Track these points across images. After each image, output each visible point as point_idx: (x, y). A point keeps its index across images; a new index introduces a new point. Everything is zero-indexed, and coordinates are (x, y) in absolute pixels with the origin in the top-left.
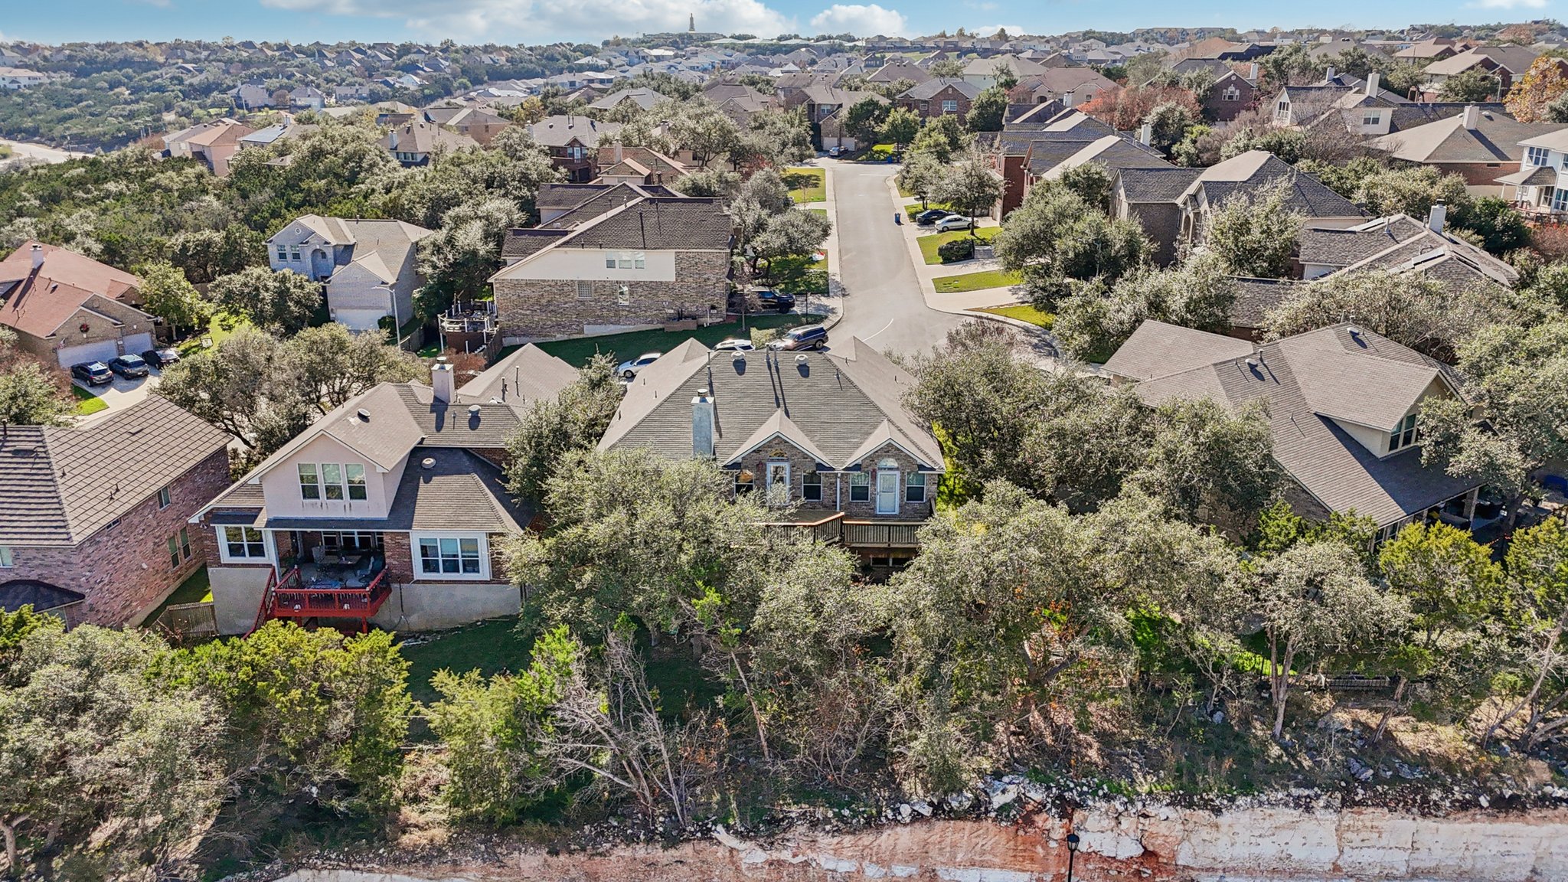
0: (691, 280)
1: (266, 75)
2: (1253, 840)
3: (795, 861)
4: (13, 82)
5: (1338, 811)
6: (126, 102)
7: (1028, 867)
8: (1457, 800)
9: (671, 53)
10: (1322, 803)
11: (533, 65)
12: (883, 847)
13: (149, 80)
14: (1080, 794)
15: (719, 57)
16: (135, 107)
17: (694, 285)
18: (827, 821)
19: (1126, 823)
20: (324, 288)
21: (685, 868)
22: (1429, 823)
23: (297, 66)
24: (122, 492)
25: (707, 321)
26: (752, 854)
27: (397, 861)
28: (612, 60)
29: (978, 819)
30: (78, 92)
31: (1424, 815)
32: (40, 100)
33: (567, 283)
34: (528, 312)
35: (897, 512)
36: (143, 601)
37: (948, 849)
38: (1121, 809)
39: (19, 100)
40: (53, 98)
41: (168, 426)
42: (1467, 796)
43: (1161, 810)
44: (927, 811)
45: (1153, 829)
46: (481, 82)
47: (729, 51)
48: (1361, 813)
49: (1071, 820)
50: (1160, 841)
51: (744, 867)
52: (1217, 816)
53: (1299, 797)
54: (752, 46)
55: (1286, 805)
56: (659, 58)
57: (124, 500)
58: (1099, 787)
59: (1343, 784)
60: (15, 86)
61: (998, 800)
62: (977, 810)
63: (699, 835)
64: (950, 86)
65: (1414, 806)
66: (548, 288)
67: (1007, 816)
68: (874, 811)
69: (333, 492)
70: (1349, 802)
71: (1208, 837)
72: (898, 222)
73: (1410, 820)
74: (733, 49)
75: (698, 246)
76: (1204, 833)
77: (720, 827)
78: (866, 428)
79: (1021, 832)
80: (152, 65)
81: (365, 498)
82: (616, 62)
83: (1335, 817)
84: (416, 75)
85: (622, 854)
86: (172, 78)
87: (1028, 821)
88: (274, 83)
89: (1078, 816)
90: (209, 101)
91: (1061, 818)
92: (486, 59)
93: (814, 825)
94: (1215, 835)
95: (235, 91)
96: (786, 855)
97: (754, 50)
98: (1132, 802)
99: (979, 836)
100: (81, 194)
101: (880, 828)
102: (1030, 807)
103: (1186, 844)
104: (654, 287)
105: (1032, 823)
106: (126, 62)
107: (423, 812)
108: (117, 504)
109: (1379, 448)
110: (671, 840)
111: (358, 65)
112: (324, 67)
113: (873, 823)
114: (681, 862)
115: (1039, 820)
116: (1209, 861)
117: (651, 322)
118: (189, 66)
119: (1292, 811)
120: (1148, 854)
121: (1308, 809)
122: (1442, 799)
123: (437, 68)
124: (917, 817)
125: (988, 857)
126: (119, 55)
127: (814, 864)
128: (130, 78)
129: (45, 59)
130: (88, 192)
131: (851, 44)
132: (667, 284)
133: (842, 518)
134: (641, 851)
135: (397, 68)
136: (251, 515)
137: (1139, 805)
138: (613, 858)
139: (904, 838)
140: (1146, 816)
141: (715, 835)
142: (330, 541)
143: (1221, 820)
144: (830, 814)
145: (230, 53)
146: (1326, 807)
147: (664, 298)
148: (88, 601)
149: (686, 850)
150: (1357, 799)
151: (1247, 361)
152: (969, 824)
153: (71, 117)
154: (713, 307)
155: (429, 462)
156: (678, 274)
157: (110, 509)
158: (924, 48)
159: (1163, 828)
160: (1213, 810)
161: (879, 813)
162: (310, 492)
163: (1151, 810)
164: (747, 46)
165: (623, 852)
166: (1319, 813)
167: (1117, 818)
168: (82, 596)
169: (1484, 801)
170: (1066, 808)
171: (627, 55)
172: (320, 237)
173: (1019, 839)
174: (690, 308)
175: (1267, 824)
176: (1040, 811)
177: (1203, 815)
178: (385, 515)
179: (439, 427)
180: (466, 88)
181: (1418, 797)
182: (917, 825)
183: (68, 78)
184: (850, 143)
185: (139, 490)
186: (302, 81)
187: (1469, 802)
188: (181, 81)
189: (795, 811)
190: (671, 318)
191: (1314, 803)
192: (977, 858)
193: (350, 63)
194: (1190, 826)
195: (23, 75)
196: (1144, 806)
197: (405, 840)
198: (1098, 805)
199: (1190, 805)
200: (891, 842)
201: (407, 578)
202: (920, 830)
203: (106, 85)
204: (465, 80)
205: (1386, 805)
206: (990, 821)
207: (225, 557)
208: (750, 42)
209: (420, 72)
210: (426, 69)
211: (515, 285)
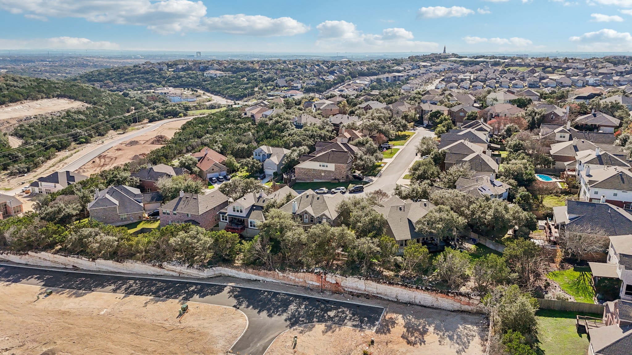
1: (286, 76)
2: (352, 283)
3: (287, 276)
4: (215, 75)
5: (365, 280)
6: (245, 84)
7: (319, 282)
8: (383, 282)
9: (430, 64)
10: (362, 278)
11: (375, 71)
12: (299, 276)
13: (253, 76)
14: (328, 272)
15: (447, 66)
16: (247, 86)
17: (339, 172)
19: (334, 277)
20: (263, 164)
21: (271, 275)
22: (378, 285)
23: (297, 72)
24: (208, 207)
25: (340, 181)
26: (281, 274)
27: (233, 267)
28: (406, 67)
30: (233, 79)
32: (222, 81)
33: (310, 169)
34: (302, 175)
36: (209, 226)
37: (308, 277)
39: (216, 81)
40: (226, 81)
41: (218, 196)
43: (338, 276)
44: (305, 271)
46: (356, 77)
47: (452, 64)
48: (368, 281)
49: (325, 276)
50: (338, 281)
51: (279, 276)
53: (359, 277)
54: (463, 61)
56: (424, 66)
58: (331, 271)
59: (367, 276)
60: (216, 76)
61: (316, 271)
62: (312, 272)
63: (274, 270)
64: (462, 108)
65: (376, 281)
66: (306, 170)
67: (317, 274)
69: (238, 211)
70: (367, 279)
73: (375, 284)
74: (455, 62)
75: (340, 163)
76: (345, 281)
77: (277, 269)
78: (323, 211)
79: (318, 277)
80: (255, 70)
81: (242, 213)
82: (407, 68)
84: (333, 75)
86: (259, 76)
87: (320, 275)
88: (288, 78)
89: (327, 275)
90: (268, 84)
92: (359, 68)
93: (290, 271)
95: (276, 81)
96: (285, 275)
97: (463, 63)
101: (298, 272)
102: (320, 273)
103: (342, 282)
104: (330, 172)
106: (248, 69)
110: (270, 270)
111: (316, 71)
112: (305, 72)
113: (297, 272)
116: (346, 286)
117: (329, 180)
118: (265, 71)
119: (358, 279)
120: (337, 283)
121: (360, 279)
122: (381, 281)
123: (341, 72)
124: (304, 272)
125: (313, 280)
126: (246, 67)
127: (289, 277)
128: (248, 75)
129: (225, 67)
131: (504, 61)
132: (333, 171)
134: (266, 271)
135: (329, 72)
136: (225, 213)
137: (336, 275)
139: (301, 275)
140: (336, 277)
142: (238, 220)
143: (347, 279)
144: (292, 270)
145: (278, 66)
147: (332, 174)
148: (200, 224)
149: (272, 272)
151: (400, 206)
152: (311, 274)
153: (229, 88)
154: (343, 178)
155: (254, 208)
156: (335, 169)
157: (206, 210)
158: (529, 65)
159: (338, 279)
161: (299, 270)
164: (461, 61)
165: (263, 271)
166: (362, 280)
167: (332, 276)
169: (387, 282)
170: (325, 274)
171: (412, 65)
172: (265, 151)
174: (338, 177)
175: (354, 281)
176: (322, 274)
177: (345, 278)
178: (245, 216)
179: (258, 202)
180: (350, 79)
181: (378, 280)
183: (230, 74)
185: (211, 207)
186: (297, 78)
187: (385, 282)
188: (262, 76)
189: (288, 269)
190: (333, 179)
194: (342, 279)
195: (218, 73)
197: (235, 265)
198: (330, 274)
199: (343, 276)
201: (247, 227)
202: (304, 274)
203: (241, 77)
204: (350, 77)
205: (371, 280)
206: (314, 274)
207: (221, 220)
208: (463, 59)
209: (335, 74)
210: (338, 73)
211: (299, 169)
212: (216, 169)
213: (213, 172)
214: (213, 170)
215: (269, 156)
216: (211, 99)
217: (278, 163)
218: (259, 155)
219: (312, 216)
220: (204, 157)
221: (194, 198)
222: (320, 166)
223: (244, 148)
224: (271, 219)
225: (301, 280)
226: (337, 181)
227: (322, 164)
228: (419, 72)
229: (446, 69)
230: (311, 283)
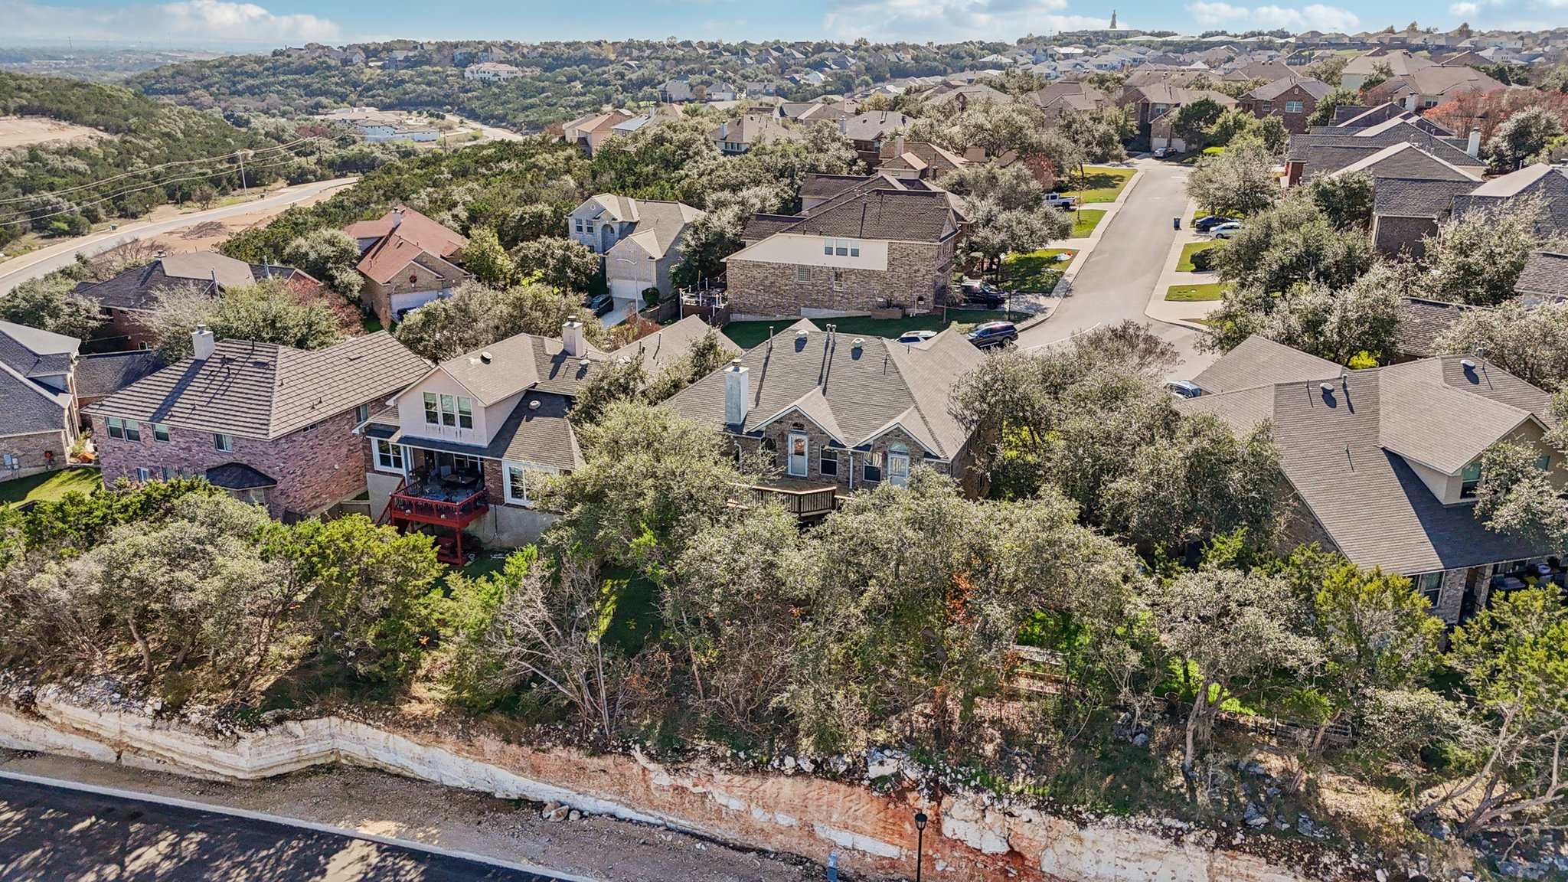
0: (902, 270)
1: (692, 72)
2: (1119, 862)
3: (696, 790)
4: (496, 75)
5: (1211, 851)
6: (576, 95)
7: (897, 841)
8: (1352, 869)
9: (1081, 51)
10: (1192, 838)
11: (936, 64)
12: (768, 793)
13: (598, 75)
14: (953, 780)
15: (1132, 54)
16: (581, 99)
17: (904, 276)
18: (724, 758)
19: (990, 818)
20: (604, 259)
21: (607, 777)
23: (721, 64)
24: (324, 404)
25: (914, 311)
26: (660, 777)
27: (397, 724)
28: (1018, 57)
29: (851, 784)
30: (542, 84)
31: (1307, 875)
32: (512, 91)
33: (788, 267)
36: (332, 495)
37: (825, 808)
38: (988, 802)
39: (497, 90)
40: (524, 90)
42: (1363, 867)
43: (1025, 812)
44: (808, 767)
45: (1018, 829)
46: (883, 80)
47: (1143, 49)
48: (1234, 858)
49: (939, 804)
50: (1025, 843)
51: (652, 787)
52: (1080, 829)
53: (1170, 828)
54: (1171, 43)
55: (1154, 832)
56: (1067, 56)
57: (322, 410)
58: (974, 778)
59: (1224, 825)
60: (496, 79)
61: (875, 771)
62: (853, 776)
63: (620, 750)
64: (1297, 86)
65: (1298, 863)
66: (772, 271)
67: (881, 788)
68: (765, 759)
69: (448, 419)
70: (1224, 843)
71: (1071, 849)
72: (1177, 227)
73: (1291, 878)
74: (1149, 47)
75: (910, 237)
76: (1068, 844)
77: (637, 747)
79: (891, 806)
80: (604, 62)
81: (471, 427)
83: (1205, 856)
84: (822, 72)
85: (560, 754)
86: (616, 74)
87: (901, 796)
88: (695, 79)
89: (946, 801)
90: (640, 95)
91: (931, 799)
92: (892, 57)
93: (714, 760)
94: (1080, 849)
95: (663, 85)
96: (687, 783)
97: (1171, 48)
98: (1000, 798)
99: (851, 801)
100: (484, 170)
101: (765, 774)
102: (905, 784)
103: (1049, 851)
104: (867, 275)
105: (905, 799)
106: (585, 59)
107: (430, 690)
109: (1446, 494)
110: (599, 749)
111: (774, 62)
112: (744, 64)
113: (760, 769)
114: (604, 771)
115: (911, 796)
116: (1073, 874)
117: (861, 309)
118: (632, 63)
119: (1160, 841)
120: (1014, 854)
121: (1178, 841)
122: (1336, 864)
123: (843, 65)
124: (799, 772)
125: (859, 823)
126: (580, 53)
127: (710, 797)
128: (584, 73)
129: (523, 56)
130: (491, 169)
132: (879, 273)
134: (575, 755)
135: (808, 66)
136: (390, 431)
137: (1006, 802)
138: (552, 756)
139: (786, 788)
140: (1011, 815)
141: (633, 752)
142: (460, 463)
143: (1084, 834)
144: (728, 754)
145: (668, 52)
146: (1198, 844)
147: (876, 287)
148: (280, 486)
149: (608, 761)
150: (1234, 843)
151: (1322, 385)
152: (843, 788)
153: (532, 106)
154: (921, 299)
155: (535, 404)
156: (890, 264)
157: (308, 416)
159: (1026, 830)
160: (1078, 823)
161: (768, 762)
162: (431, 417)
163: (1015, 810)
164: (1165, 44)
165: (560, 752)
166: (1189, 849)
167: (983, 811)
168: (275, 482)
169: (1381, 875)
170: (938, 791)
171: (1034, 53)
172: (609, 215)
173: (889, 811)
174: (899, 297)
175: (1132, 848)
176: (913, 789)
177: (1068, 826)
178: (485, 444)
179: (552, 376)
180: (867, 84)
181: (1307, 856)
182: (799, 778)
183: (537, 71)
185: (338, 404)
186: (720, 77)
187: (1364, 873)
188: (623, 76)
189: (703, 745)
190: (881, 307)
191: (1184, 838)
192: (850, 822)
193: (767, 61)
194: (1053, 834)
195: (504, 70)
196: (1010, 804)
197: (405, 708)
198: (966, 794)
199: (1056, 813)
200: (775, 789)
201: (500, 501)
202: (801, 784)
203: (565, 79)
204: (867, 78)
205: (1266, 855)
206: (862, 788)
207: (378, 466)
208: (1169, 38)
209: (827, 69)
210: (833, 66)
211: (744, 265)
212: (426, 277)
213: (415, 290)
214: (413, 279)
215: (630, 227)
216: (478, 135)
217: (659, 256)
218: (590, 230)
219: (833, 443)
220: (387, 239)
221: (256, 364)
222: (829, 251)
223: (541, 215)
224: (606, 459)
225: (784, 820)
226: (897, 314)
227: (835, 242)
228: (1055, 69)
229: (1126, 63)
230: (844, 839)
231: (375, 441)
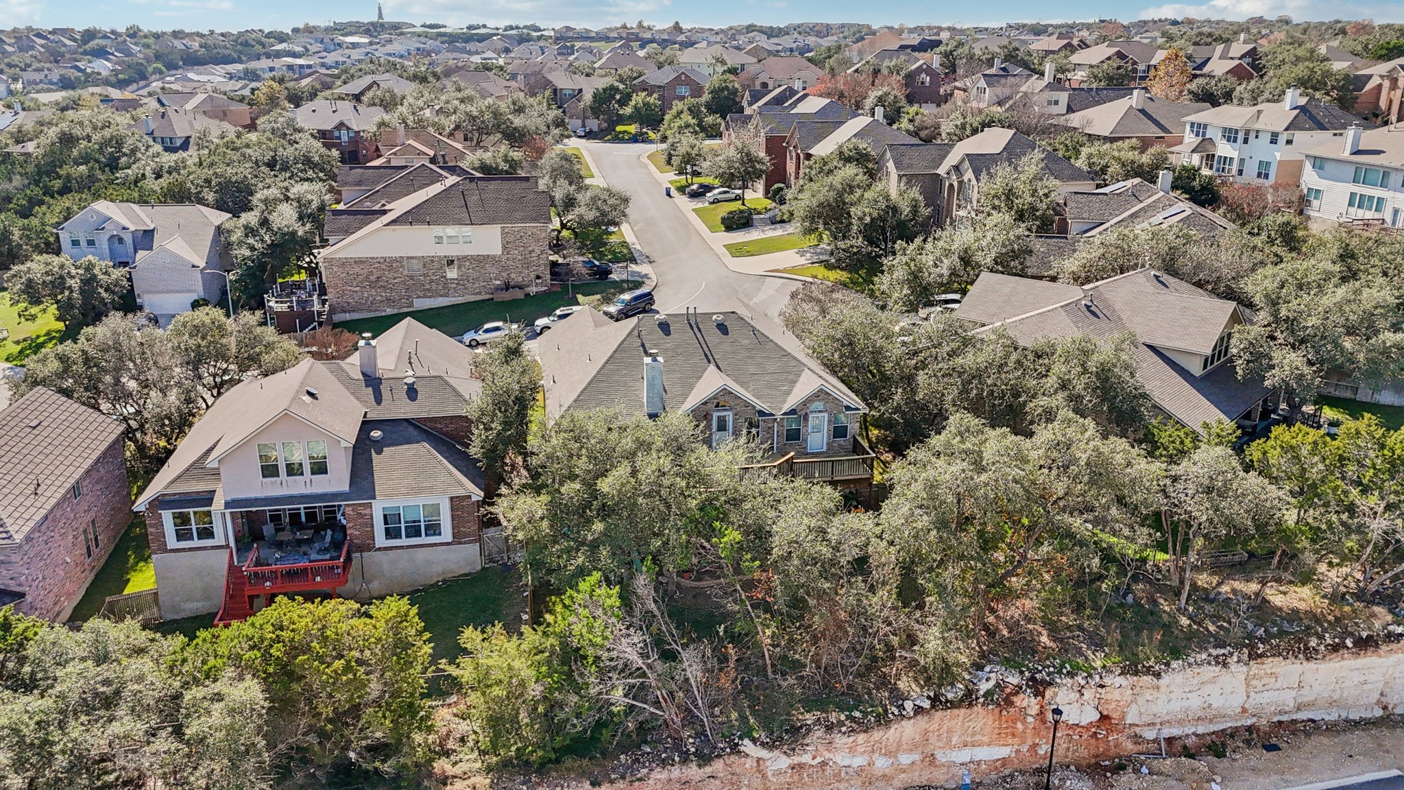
0: (516, 252)
2: (1184, 696)
3: (814, 762)
5: (1247, 664)
7: (1010, 741)
8: (1329, 645)
9: (366, 40)
10: (1235, 658)
11: (228, 51)
12: (891, 740)
14: (1049, 674)
15: (414, 44)
17: (520, 257)
18: (841, 724)
19: (1088, 694)
20: (130, 273)
21: (718, 782)
22: (1312, 665)
24: (43, 487)
25: (533, 290)
26: (778, 761)
28: (308, 46)
29: (970, 705)
31: (1307, 659)
33: (396, 260)
34: (358, 289)
35: (825, 449)
37: (945, 735)
38: (1083, 682)
41: (63, 418)
42: (1337, 640)
43: (1115, 680)
45: (1109, 696)
46: (177, 67)
47: (423, 39)
48: (1263, 663)
49: (1043, 697)
50: (1113, 706)
51: (770, 774)
52: (1158, 679)
53: (1217, 656)
54: (444, 35)
55: (1209, 663)
56: (354, 46)
57: (48, 494)
58: (1063, 666)
59: (1247, 641)
61: (984, 687)
62: (969, 698)
63: (728, 750)
64: (683, 73)
65: (1299, 653)
66: (378, 265)
67: (992, 700)
68: (880, 710)
70: (1254, 656)
71: (1150, 698)
72: (669, 195)
73: (1299, 665)
74: (426, 37)
75: (522, 220)
76: (1148, 695)
77: (746, 741)
78: (791, 377)
79: (1004, 713)
81: (327, 473)
82: (313, 49)
83: (1245, 669)
84: (107, 60)
85: (658, 777)
87: (1009, 702)
91: (1036, 696)
92: (178, 44)
93: (829, 728)
94: (1156, 694)
96: (806, 758)
97: (446, 38)
98: (1090, 675)
99: (971, 720)
101: (888, 723)
102: (1008, 690)
103: (1134, 706)
104: (480, 261)
105: (1012, 703)
107: (455, 764)
108: (43, 499)
109: (1197, 369)
110: (704, 759)
113: (883, 720)
114: (713, 777)
115: (1017, 700)
116: (1150, 717)
117: (480, 293)
119: (1215, 668)
120: (1104, 718)
121: (1225, 665)
122: (1318, 645)
123: (126, 52)
124: (919, 710)
125: (978, 737)
127: (831, 763)
131: (539, 34)
132: (494, 257)
133: (792, 458)
134: (675, 772)
135: (86, 53)
136: (205, 499)
137: (1097, 678)
138: (651, 782)
139: (907, 730)
140: (1102, 686)
141: (742, 748)
143: (1161, 682)
144: (843, 717)
146: (1238, 662)
147: (493, 271)
148: (29, 598)
149: (718, 765)
150: (1259, 652)
151: (1083, 302)
152: (963, 711)
154: (538, 277)
155: (376, 434)
156: (504, 248)
157: (38, 504)
158: (608, 38)
159: (1116, 695)
160: (1154, 675)
161: (886, 711)
162: (270, 471)
163: (1107, 680)
164: (440, 35)
165: (660, 775)
166: (1233, 667)
167: (1080, 691)
168: (22, 595)
169: (1349, 643)
170: (1038, 687)
171: (322, 42)
172: (118, 223)
173: (1003, 718)
174: (516, 278)
175: (1195, 681)
176: (1017, 693)
177: (1147, 679)
178: (345, 487)
181: (1302, 646)
182: (919, 717)
184: (593, 124)
185: (58, 483)
187: (1338, 644)
189: (809, 718)
190: (498, 289)
191: (1229, 660)
192: (969, 739)
193: (33, 48)
194: (1137, 690)
196: (1101, 678)
198: (1064, 681)
199: (1136, 673)
200: (898, 735)
201: (367, 546)
202: (922, 721)
205: (1280, 654)
206: (979, 706)
207: (172, 542)
208: (442, 30)
215: (146, 238)
217: (201, 263)
218: (91, 243)
219: (762, 413)
222: (438, 240)
225: (905, 759)
226: (519, 295)
230: (964, 756)
231: (167, 517)
